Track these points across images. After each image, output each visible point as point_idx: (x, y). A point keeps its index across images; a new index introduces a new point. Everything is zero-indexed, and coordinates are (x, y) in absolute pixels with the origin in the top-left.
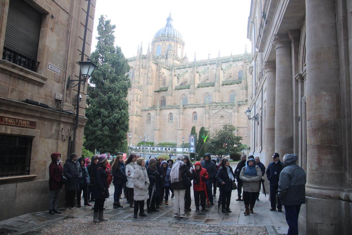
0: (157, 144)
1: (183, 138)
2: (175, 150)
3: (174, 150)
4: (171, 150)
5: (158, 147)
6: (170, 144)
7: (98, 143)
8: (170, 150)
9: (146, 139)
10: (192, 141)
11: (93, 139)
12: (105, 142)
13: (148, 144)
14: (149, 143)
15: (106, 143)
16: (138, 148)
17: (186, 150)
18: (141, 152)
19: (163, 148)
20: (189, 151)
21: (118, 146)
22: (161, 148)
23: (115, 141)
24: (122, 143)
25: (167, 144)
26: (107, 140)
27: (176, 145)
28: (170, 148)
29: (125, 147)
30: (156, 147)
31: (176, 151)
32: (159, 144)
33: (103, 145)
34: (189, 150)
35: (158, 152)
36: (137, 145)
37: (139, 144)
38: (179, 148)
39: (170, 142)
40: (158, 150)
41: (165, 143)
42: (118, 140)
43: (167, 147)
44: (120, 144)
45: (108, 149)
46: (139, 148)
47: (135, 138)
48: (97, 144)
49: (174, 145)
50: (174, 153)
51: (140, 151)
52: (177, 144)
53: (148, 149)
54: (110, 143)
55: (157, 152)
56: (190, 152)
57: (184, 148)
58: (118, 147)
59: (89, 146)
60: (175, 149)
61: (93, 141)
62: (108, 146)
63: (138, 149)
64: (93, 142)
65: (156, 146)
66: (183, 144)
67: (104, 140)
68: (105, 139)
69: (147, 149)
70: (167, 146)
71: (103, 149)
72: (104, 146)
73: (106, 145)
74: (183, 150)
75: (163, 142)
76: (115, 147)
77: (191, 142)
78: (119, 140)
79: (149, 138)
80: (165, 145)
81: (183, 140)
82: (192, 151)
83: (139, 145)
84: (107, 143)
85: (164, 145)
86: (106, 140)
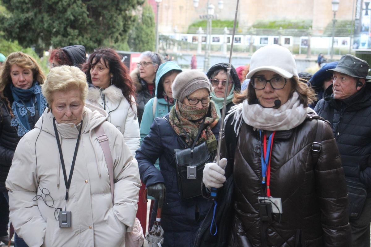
0: (250, 24)
1: (334, 3)
2: (306, 43)
3: (302, 42)
4: (294, 45)
5: (251, 34)
6: (289, 26)
7: (46, 17)
8: (289, 43)
9: (211, 8)
10: (364, 12)
11: (29, 5)
12: (69, 14)
13: (218, 24)
14: (225, 22)
15: (72, 18)
16: (190, 37)
17: (344, 43)
18: (200, 51)
19: (266, 39)
20: (355, 46)
21: (114, 27)
22: (261, 39)
23: (105, 12)
24: (126, 19)
25: (280, 26)
26: (77, 9)
27: (311, 27)
28: (289, 39)
29: (147, 35)
30: (244, 35)
31: (309, 46)
32: (254, 26)
33: (63, 26)
34: (355, 42)
35: (251, 49)
36: (186, 29)
37: (194, 25)
38: (321, 36)
39: (292, 17)
40: (251, 44)
41: (275, 22)
42: (114, 9)
43: (279, 34)
44: (122, 24)
45: (80, 38)
46: (194, 39)
47: (181, 8)
48: (42, 21)
49: (303, 27)
50: (303, 52)
51: (194, 49)
52: (314, 25)
53: (221, 43)
54: (88, 20)
55: (248, 50)
56: (357, 48)
57: (336, 38)
58: (113, 33)
59: (18, 30)
60: (306, 40)
61: (27, 12)
62: (82, 30)
63: (190, 40)
64: (27, 15)
65: (245, 30)
66: (335, 22)
67: (65, 10)
68: (69, 5)
69: (218, 41)
70: (281, 30)
71: (65, 39)
72: (65, 29)
73: (73, 24)
74: (333, 42)
75: (267, 19)
76: (104, 34)
77: (361, 14)
78: (117, 9)
79: (221, 7)
80: (275, 27)
81: (336, 8)
82: (364, 44)
83: (193, 28)
84: (76, 20)
85: (271, 27)
86: (73, 8)
